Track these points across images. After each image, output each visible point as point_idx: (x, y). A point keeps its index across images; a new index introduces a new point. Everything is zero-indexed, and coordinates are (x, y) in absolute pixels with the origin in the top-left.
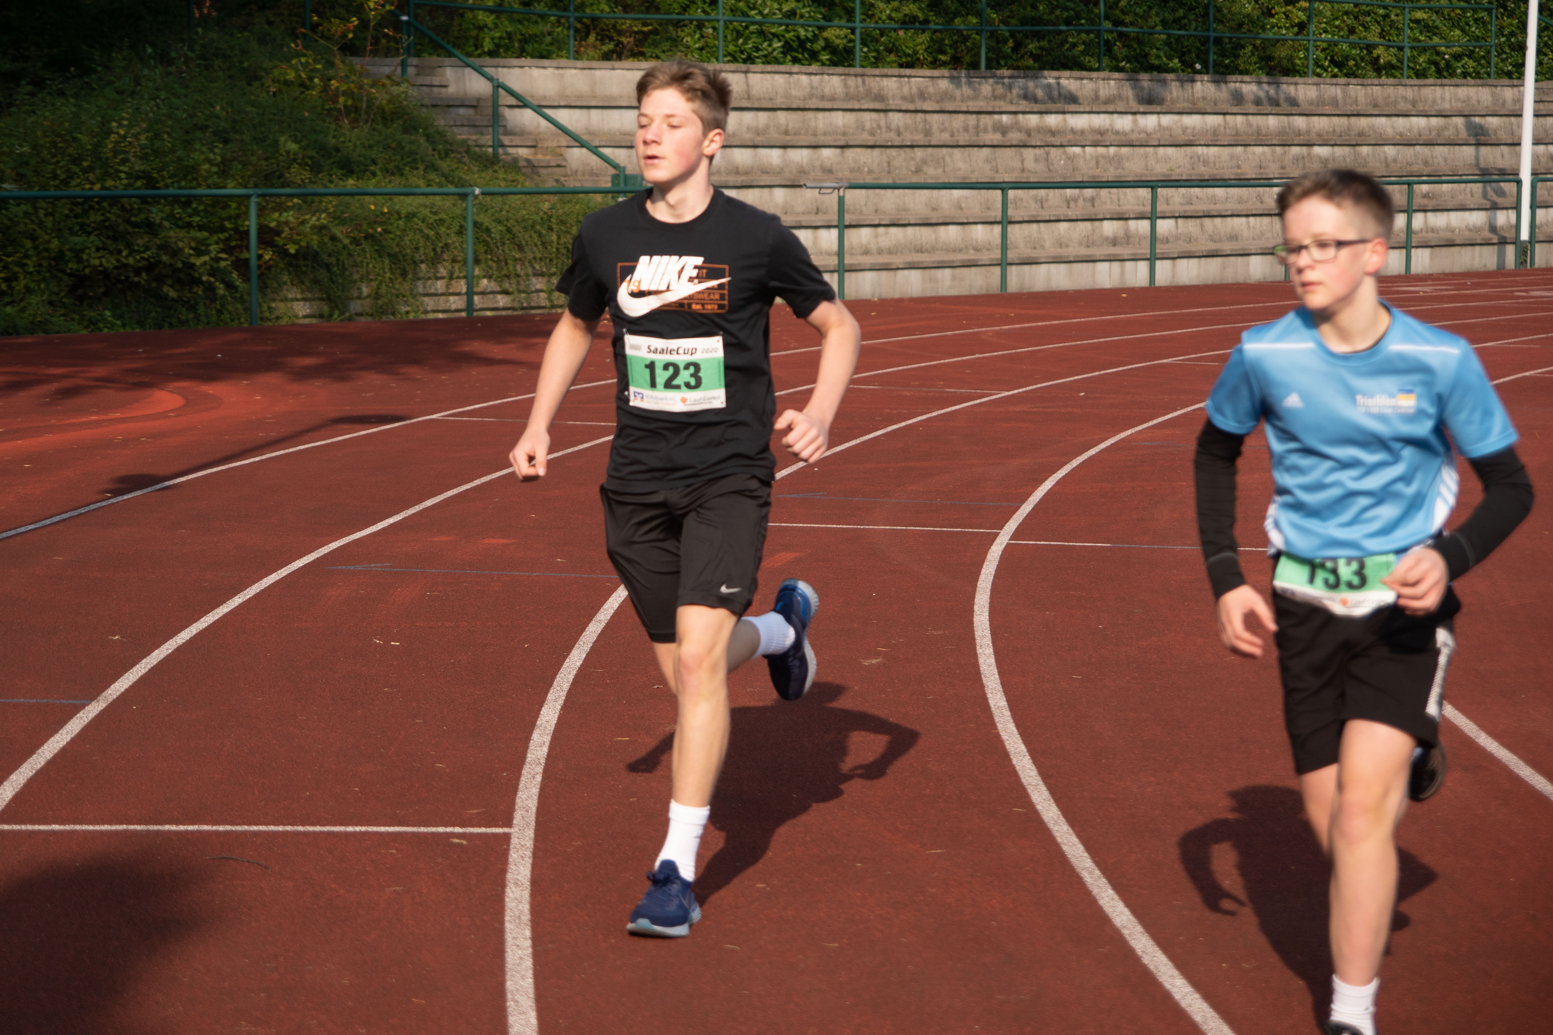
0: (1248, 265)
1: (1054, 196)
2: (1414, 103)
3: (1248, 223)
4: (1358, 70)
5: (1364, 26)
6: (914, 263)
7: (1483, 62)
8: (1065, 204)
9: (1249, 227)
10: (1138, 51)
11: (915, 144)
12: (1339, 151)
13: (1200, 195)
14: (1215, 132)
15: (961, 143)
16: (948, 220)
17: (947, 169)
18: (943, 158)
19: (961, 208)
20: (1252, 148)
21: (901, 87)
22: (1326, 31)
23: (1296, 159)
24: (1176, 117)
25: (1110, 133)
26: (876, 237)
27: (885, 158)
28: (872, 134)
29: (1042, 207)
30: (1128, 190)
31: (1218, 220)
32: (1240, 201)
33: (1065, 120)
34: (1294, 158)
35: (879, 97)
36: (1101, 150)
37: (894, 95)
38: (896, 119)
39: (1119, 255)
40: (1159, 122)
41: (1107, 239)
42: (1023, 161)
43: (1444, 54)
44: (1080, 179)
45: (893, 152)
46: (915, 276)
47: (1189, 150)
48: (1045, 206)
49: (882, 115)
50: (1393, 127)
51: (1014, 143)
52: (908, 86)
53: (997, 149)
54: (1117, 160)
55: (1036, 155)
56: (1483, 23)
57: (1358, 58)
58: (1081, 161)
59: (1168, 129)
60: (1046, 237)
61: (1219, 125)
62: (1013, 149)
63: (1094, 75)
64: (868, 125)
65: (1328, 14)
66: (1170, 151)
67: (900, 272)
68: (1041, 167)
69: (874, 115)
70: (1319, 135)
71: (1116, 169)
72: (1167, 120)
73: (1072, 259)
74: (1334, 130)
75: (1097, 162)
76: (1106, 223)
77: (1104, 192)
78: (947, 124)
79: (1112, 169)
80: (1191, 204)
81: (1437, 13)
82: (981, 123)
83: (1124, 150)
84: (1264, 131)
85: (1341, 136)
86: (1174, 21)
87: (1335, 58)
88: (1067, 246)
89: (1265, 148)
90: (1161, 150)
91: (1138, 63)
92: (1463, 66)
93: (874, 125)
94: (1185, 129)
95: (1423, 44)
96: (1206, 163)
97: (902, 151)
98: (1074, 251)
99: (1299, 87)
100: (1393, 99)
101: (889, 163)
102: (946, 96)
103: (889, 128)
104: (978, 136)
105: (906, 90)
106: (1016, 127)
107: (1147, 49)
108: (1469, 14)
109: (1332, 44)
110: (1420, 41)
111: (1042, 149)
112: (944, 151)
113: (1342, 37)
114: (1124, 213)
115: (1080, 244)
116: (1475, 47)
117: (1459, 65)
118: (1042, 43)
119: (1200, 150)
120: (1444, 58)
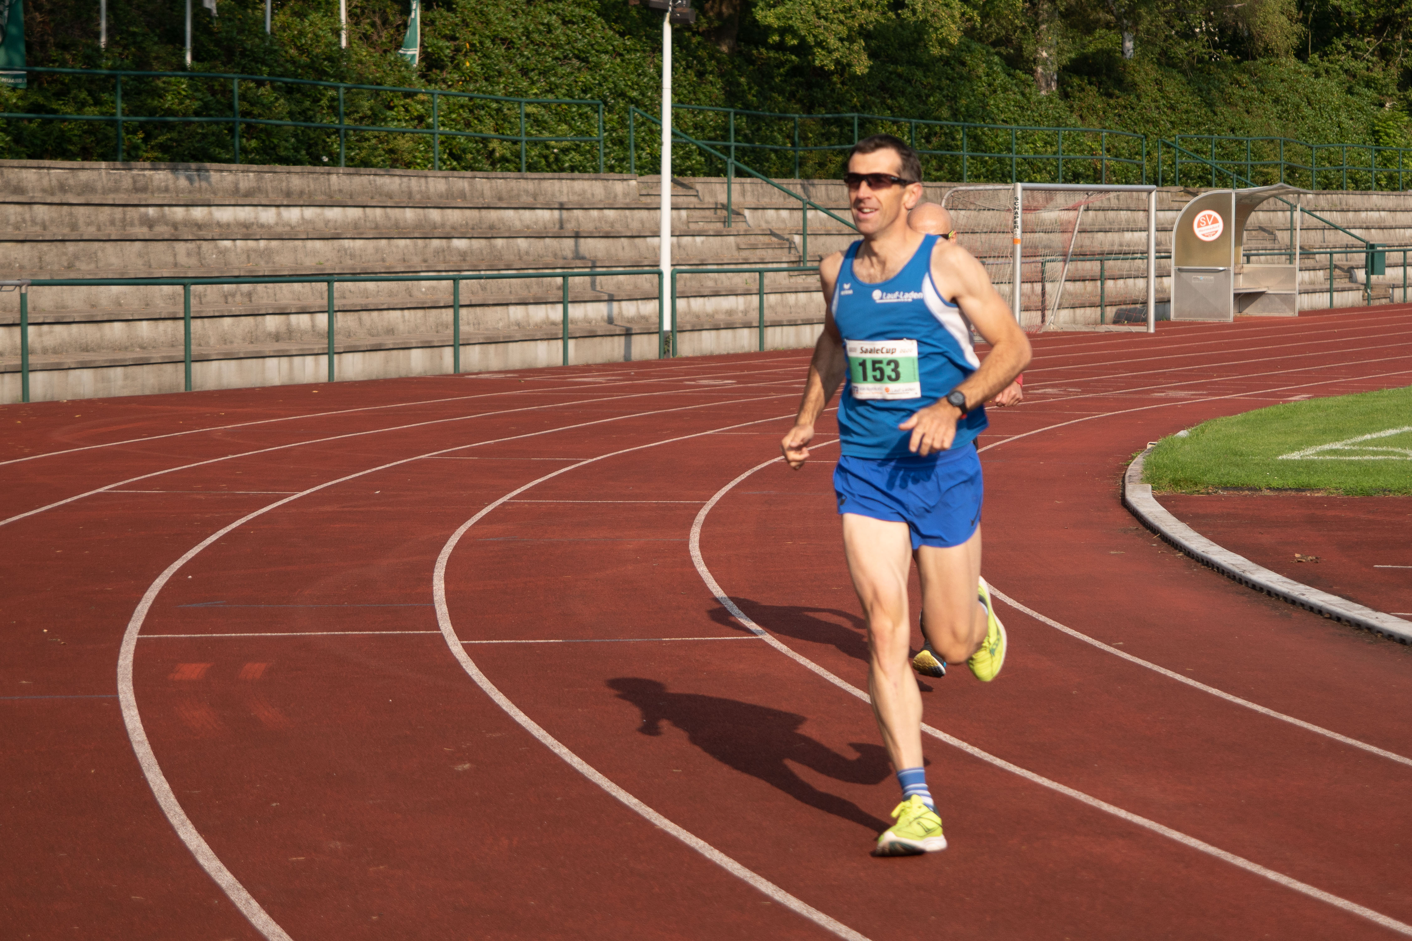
0: (409, 359)
1: (212, 292)
2: (535, 196)
3: (403, 316)
4: (475, 163)
5: (479, 121)
6: (86, 362)
7: (588, 156)
8: (222, 300)
9: (404, 321)
10: (267, 143)
11: (66, 238)
12: (476, 244)
13: (352, 289)
14: (356, 225)
15: (113, 238)
16: (113, 318)
17: (100, 265)
18: (95, 253)
19: (120, 305)
20: (395, 241)
21: (40, 179)
22: (443, 125)
23: (437, 252)
24: (318, 210)
25: (255, 227)
26: (40, 335)
27: (36, 254)
28: (17, 228)
29: (201, 303)
30: (284, 285)
31: (375, 314)
32: (391, 294)
33: (211, 213)
34: (435, 252)
35: (18, 190)
36: (251, 244)
37: (33, 188)
38: (41, 212)
39: (287, 351)
40: (302, 215)
41: (270, 334)
42: (175, 255)
43: (553, 148)
44: (237, 274)
45: (44, 246)
46: (87, 375)
47: (336, 243)
48: (204, 300)
49: (26, 207)
50: (520, 220)
51: (166, 237)
52: (47, 178)
53: (149, 243)
54: (268, 253)
55: (188, 249)
56: (587, 117)
57: (474, 151)
58: (233, 255)
59: (311, 222)
60: (211, 333)
61: (359, 219)
62: (165, 243)
63: (234, 167)
64: (12, 219)
65: (445, 107)
66: (318, 244)
67: (71, 372)
68: (193, 261)
69: (18, 208)
70: (453, 228)
71: (267, 262)
72: (310, 213)
73: (242, 356)
74: (467, 224)
75: (248, 256)
76: (268, 318)
77: (260, 287)
78: (93, 218)
79: (262, 263)
80: (344, 298)
81: (544, 107)
82: (128, 217)
83: (274, 244)
84: (402, 224)
85: (473, 229)
86: (300, 113)
87: (454, 151)
88: (232, 342)
89: (408, 241)
90: (309, 244)
91: (267, 154)
92: (570, 160)
93: (19, 219)
94: (327, 222)
95: (533, 138)
96: (352, 256)
97: (53, 245)
98: (239, 346)
99: (430, 180)
100: (515, 192)
101: (40, 258)
102: (88, 188)
103: (34, 222)
104: (125, 230)
105: (45, 182)
106: (163, 220)
107: (276, 141)
108: (574, 109)
109: (450, 138)
110: (531, 135)
111: (194, 243)
112: (96, 245)
113: (459, 130)
114: (286, 308)
115: (244, 339)
116: (581, 141)
117: (567, 158)
118: (174, 135)
119: (346, 243)
120: (553, 153)
